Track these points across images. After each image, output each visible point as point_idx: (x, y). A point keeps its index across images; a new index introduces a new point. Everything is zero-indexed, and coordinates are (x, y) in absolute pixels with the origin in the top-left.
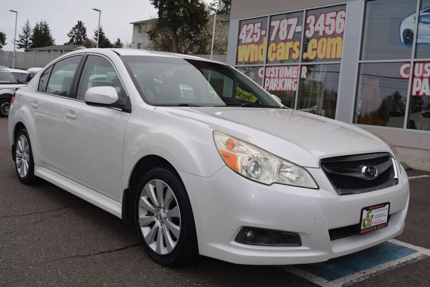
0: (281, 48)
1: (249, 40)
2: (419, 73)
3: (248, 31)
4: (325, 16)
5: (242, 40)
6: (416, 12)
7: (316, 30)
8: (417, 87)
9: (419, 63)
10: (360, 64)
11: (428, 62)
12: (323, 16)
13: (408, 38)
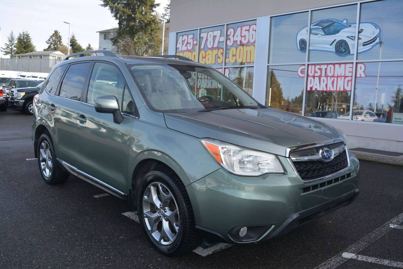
0: (209, 54)
1: (184, 48)
2: (311, 73)
3: (183, 41)
4: (241, 29)
5: (179, 48)
6: (308, 26)
7: (234, 40)
8: (311, 84)
9: (312, 65)
10: (268, 66)
11: (318, 64)
12: (239, 29)
13: (303, 46)
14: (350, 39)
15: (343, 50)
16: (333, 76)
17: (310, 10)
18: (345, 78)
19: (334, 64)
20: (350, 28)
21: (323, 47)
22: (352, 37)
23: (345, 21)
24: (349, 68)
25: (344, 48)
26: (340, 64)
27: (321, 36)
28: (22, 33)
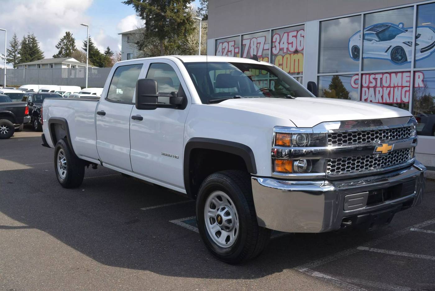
2: (366, 83)
3: (223, 49)
4: (288, 35)
6: (360, 31)
7: (281, 47)
8: (365, 95)
9: (366, 75)
10: (318, 77)
11: (373, 74)
12: (286, 34)
13: (356, 53)
14: (407, 45)
15: (400, 58)
16: (389, 87)
17: (362, 13)
18: (402, 89)
19: (390, 73)
20: (407, 32)
21: (378, 54)
22: (409, 42)
23: (401, 26)
24: (406, 77)
25: (400, 56)
26: (396, 73)
27: (376, 42)
28: (26, 37)
